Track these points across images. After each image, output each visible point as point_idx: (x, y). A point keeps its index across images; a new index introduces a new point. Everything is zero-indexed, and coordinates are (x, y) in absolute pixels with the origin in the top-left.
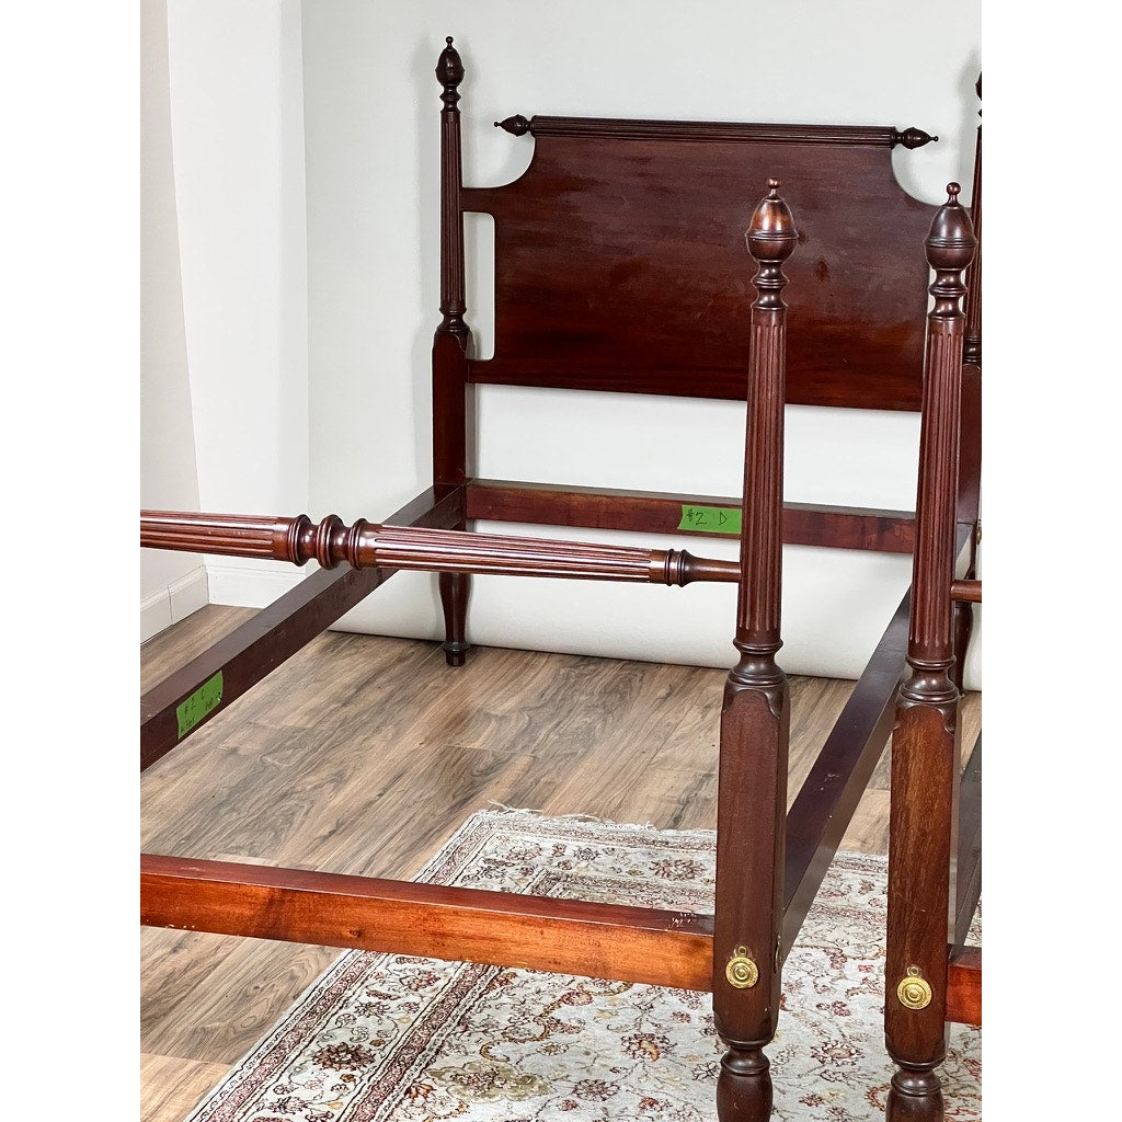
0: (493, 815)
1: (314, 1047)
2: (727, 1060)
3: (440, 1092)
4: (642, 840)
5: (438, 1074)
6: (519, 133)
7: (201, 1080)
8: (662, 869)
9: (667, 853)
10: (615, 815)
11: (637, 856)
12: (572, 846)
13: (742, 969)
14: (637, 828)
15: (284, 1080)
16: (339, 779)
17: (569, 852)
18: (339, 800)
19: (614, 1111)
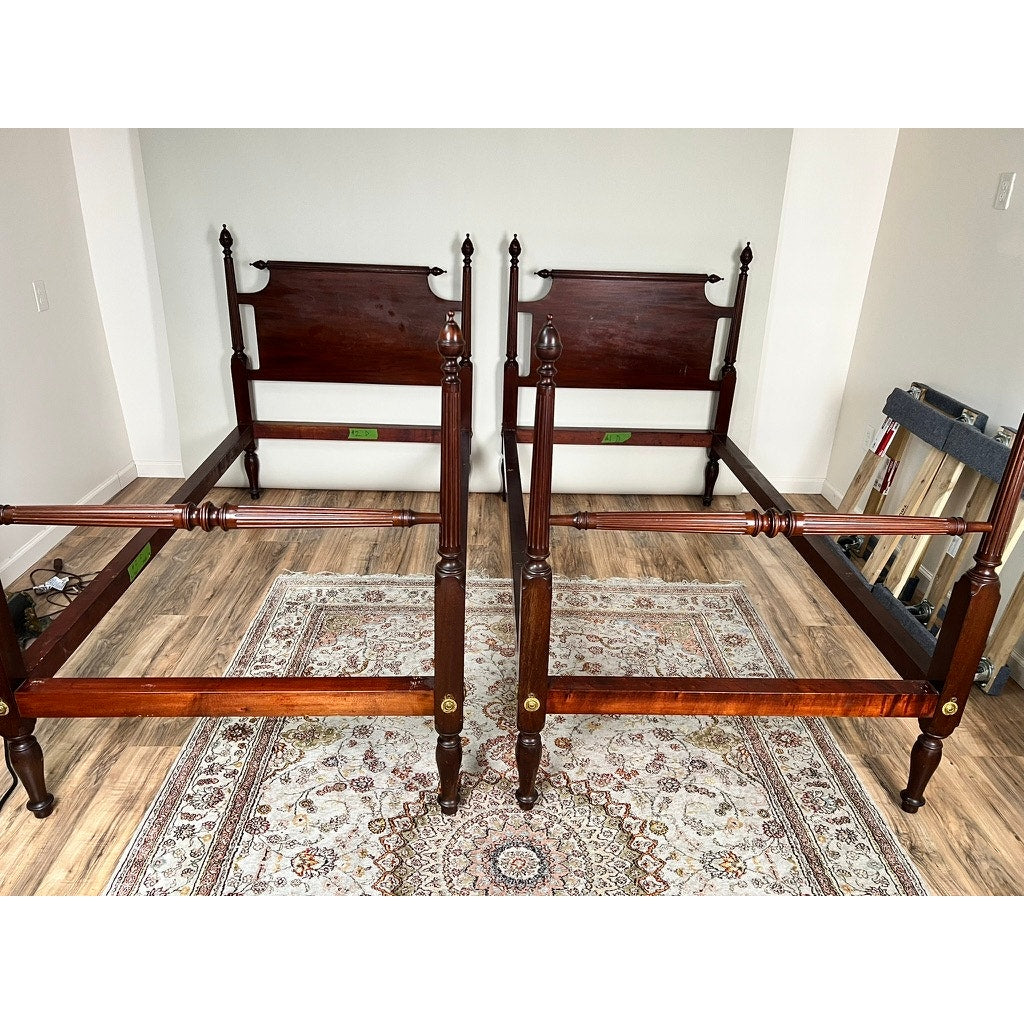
0: (286, 577)
1: (222, 729)
2: (440, 742)
3: (289, 747)
4: (355, 583)
5: (286, 735)
6: (262, 268)
7: (165, 761)
8: (367, 597)
9: (367, 588)
10: (339, 570)
11: (354, 591)
12: (324, 590)
13: (449, 704)
14: (351, 576)
15: (210, 753)
16: (211, 566)
17: (324, 593)
18: (213, 577)
19: (374, 743)
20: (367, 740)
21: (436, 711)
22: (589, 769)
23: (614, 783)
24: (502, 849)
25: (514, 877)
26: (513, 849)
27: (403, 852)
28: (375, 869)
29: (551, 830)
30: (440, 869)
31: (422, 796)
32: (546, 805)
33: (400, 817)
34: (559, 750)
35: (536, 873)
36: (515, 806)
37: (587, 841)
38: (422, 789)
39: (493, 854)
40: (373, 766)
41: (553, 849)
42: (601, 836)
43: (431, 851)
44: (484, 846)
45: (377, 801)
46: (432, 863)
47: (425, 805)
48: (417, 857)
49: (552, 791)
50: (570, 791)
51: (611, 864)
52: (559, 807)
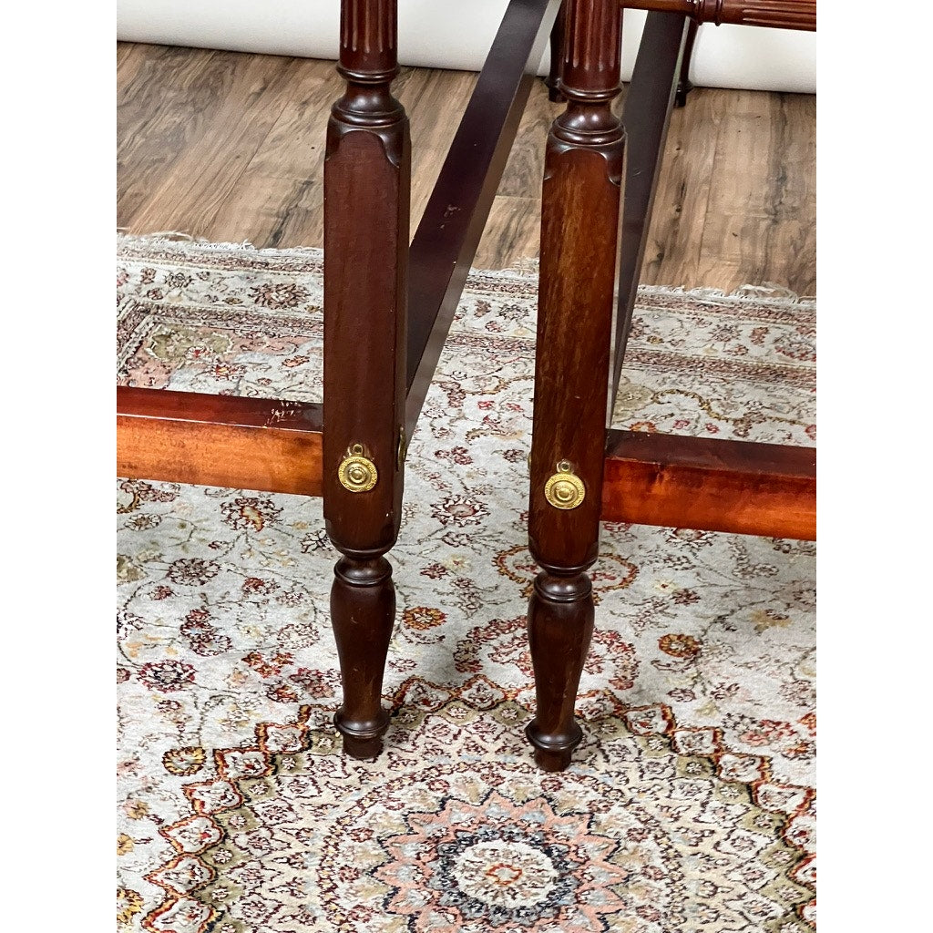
2: (341, 569)
4: (240, 262)
8: (262, 295)
9: (267, 277)
10: (209, 232)
11: (235, 281)
12: (163, 270)
13: (357, 470)
14: (233, 247)
17: (159, 278)
19: (214, 597)
20: (199, 589)
21: (326, 486)
22: (734, 706)
23: (788, 742)
24: (472, 841)
25: (488, 899)
26: (499, 844)
27: (234, 817)
28: (160, 844)
29: (602, 817)
30: (313, 863)
31: (305, 713)
32: (602, 765)
33: (241, 750)
34: (666, 658)
35: (543, 898)
36: (525, 760)
37: (686, 850)
38: (307, 699)
39: (445, 850)
40: (199, 644)
41: (597, 857)
42: (726, 846)
43: (300, 825)
44: (429, 830)
45: (196, 714)
46: (297, 847)
47: (307, 734)
48: (264, 833)
49: (624, 739)
50: (672, 745)
51: (738, 905)
52: (633, 775)
